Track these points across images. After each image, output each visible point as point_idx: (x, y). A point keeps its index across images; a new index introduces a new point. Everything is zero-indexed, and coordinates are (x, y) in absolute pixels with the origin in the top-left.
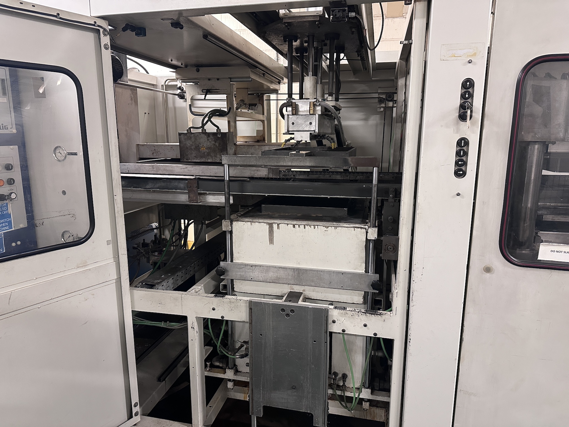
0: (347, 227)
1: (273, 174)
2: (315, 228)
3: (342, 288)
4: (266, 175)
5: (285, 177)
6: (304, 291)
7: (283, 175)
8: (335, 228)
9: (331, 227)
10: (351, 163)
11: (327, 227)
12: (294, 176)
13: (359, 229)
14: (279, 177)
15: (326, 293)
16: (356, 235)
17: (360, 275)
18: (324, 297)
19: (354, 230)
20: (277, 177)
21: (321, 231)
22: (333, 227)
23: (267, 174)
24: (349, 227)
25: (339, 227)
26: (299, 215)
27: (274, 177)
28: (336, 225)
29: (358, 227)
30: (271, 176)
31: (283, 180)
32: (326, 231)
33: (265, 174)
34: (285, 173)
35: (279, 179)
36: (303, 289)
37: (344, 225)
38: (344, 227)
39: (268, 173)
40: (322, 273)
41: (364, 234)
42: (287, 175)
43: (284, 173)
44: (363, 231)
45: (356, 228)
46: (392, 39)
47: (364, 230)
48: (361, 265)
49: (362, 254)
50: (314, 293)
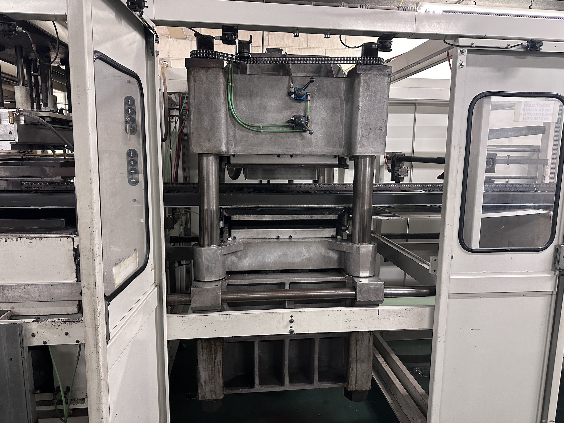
0: (53, 238)
1: (13, 186)
2: (17, 241)
3: (53, 300)
4: (5, 188)
5: (27, 189)
6: (13, 308)
7: (25, 187)
8: (40, 239)
9: (35, 238)
10: (49, 173)
11: (31, 239)
12: (38, 188)
13: (66, 239)
14: (20, 190)
15: (38, 307)
16: (63, 244)
17: (71, 285)
18: (36, 312)
19: (61, 240)
20: (19, 190)
21: (25, 243)
22: (37, 239)
23: (6, 186)
24: (54, 237)
25: (44, 238)
26: (12, 228)
27: (14, 190)
28: (43, 236)
29: (64, 237)
30: (11, 188)
31: (26, 192)
32: (30, 243)
33: (4, 186)
34: (28, 185)
35: (21, 192)
36: (11, 307)
37: (52, 235)
38: (50, 237)
39: (8, 186)
40: (29, 287)
41: (71, 243)
42: (30, 187)
43: (26, 185)
44: (69, 240)
45: (61, 238)
46: (179, 58)
47: (71, 240)
48: (71, 275)
49: (71, 263)
50: (24, 309)
